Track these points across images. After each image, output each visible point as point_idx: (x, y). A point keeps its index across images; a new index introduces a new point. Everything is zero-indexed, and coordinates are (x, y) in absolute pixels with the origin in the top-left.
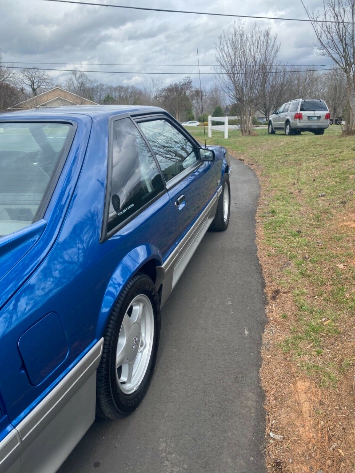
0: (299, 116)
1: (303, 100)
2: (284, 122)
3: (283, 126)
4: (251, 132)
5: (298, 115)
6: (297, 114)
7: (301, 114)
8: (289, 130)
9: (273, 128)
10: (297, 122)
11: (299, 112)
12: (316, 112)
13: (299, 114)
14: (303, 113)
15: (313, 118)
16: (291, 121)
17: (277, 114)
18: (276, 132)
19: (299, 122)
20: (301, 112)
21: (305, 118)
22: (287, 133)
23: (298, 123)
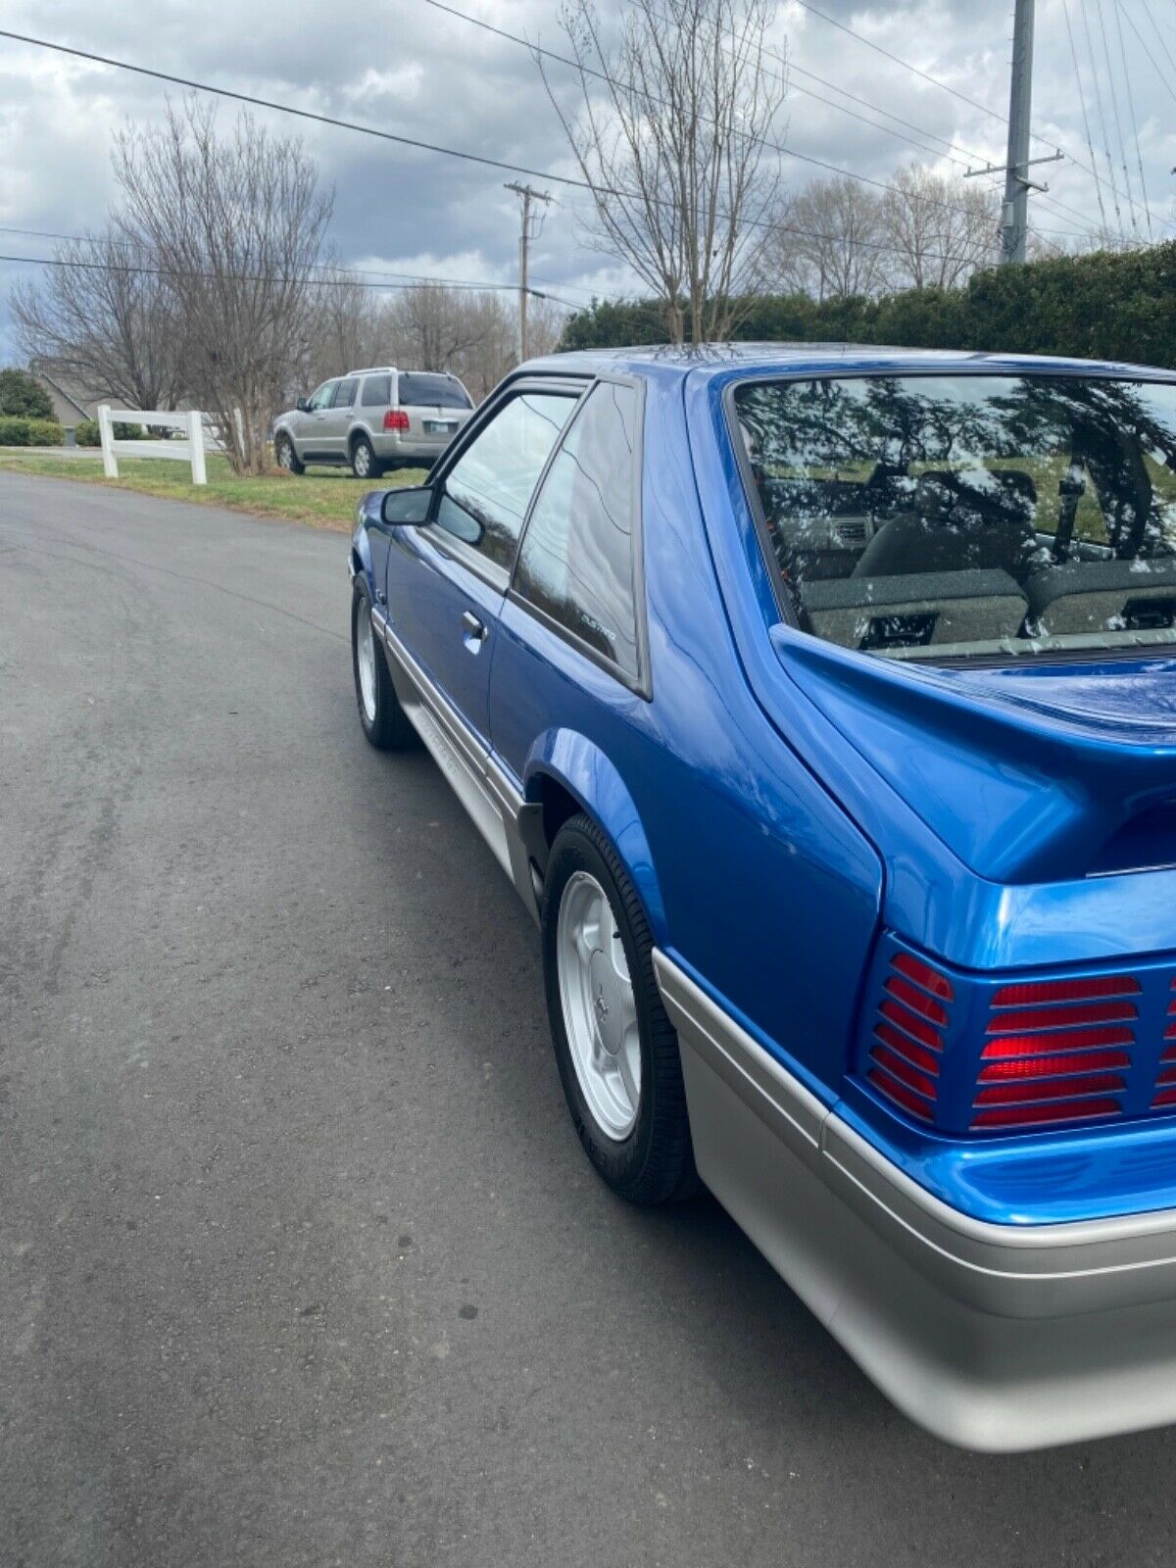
0: (398, 422)
1: (403, 373)
2: (344, 439)
3: (345, 451)
4: (265, 465)
5: (396, 417)
6: (392, 413)
7: (405, 414)
8: (367, 465)
9: (300, 455)
10: (393, 438)
11: (396, 407)
12: (445, 410)
13: (398, 413)
14: (410, 410)
15: (438, 428)
16: (373, 434)
17: (308, 410)
18: (309, 469)
19: (401, 439)
20: (404, 409)
21: (416, 427)
22: (363, 473)
23: (399, 443)
